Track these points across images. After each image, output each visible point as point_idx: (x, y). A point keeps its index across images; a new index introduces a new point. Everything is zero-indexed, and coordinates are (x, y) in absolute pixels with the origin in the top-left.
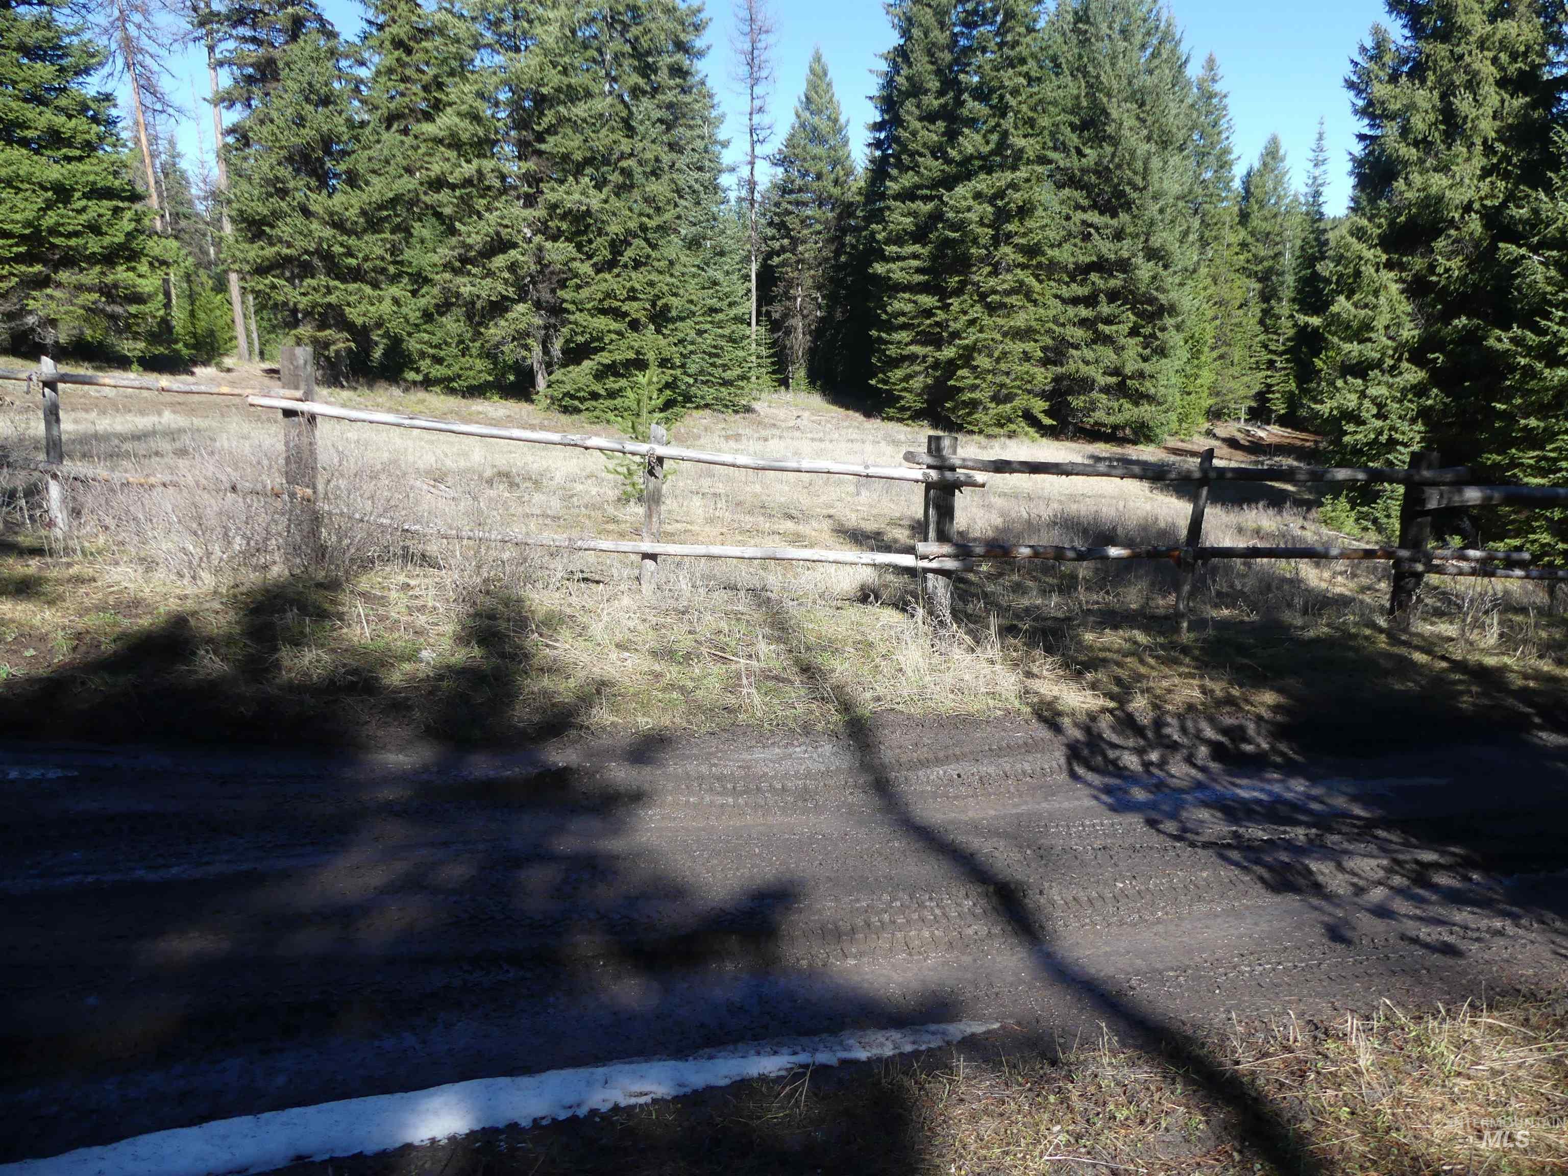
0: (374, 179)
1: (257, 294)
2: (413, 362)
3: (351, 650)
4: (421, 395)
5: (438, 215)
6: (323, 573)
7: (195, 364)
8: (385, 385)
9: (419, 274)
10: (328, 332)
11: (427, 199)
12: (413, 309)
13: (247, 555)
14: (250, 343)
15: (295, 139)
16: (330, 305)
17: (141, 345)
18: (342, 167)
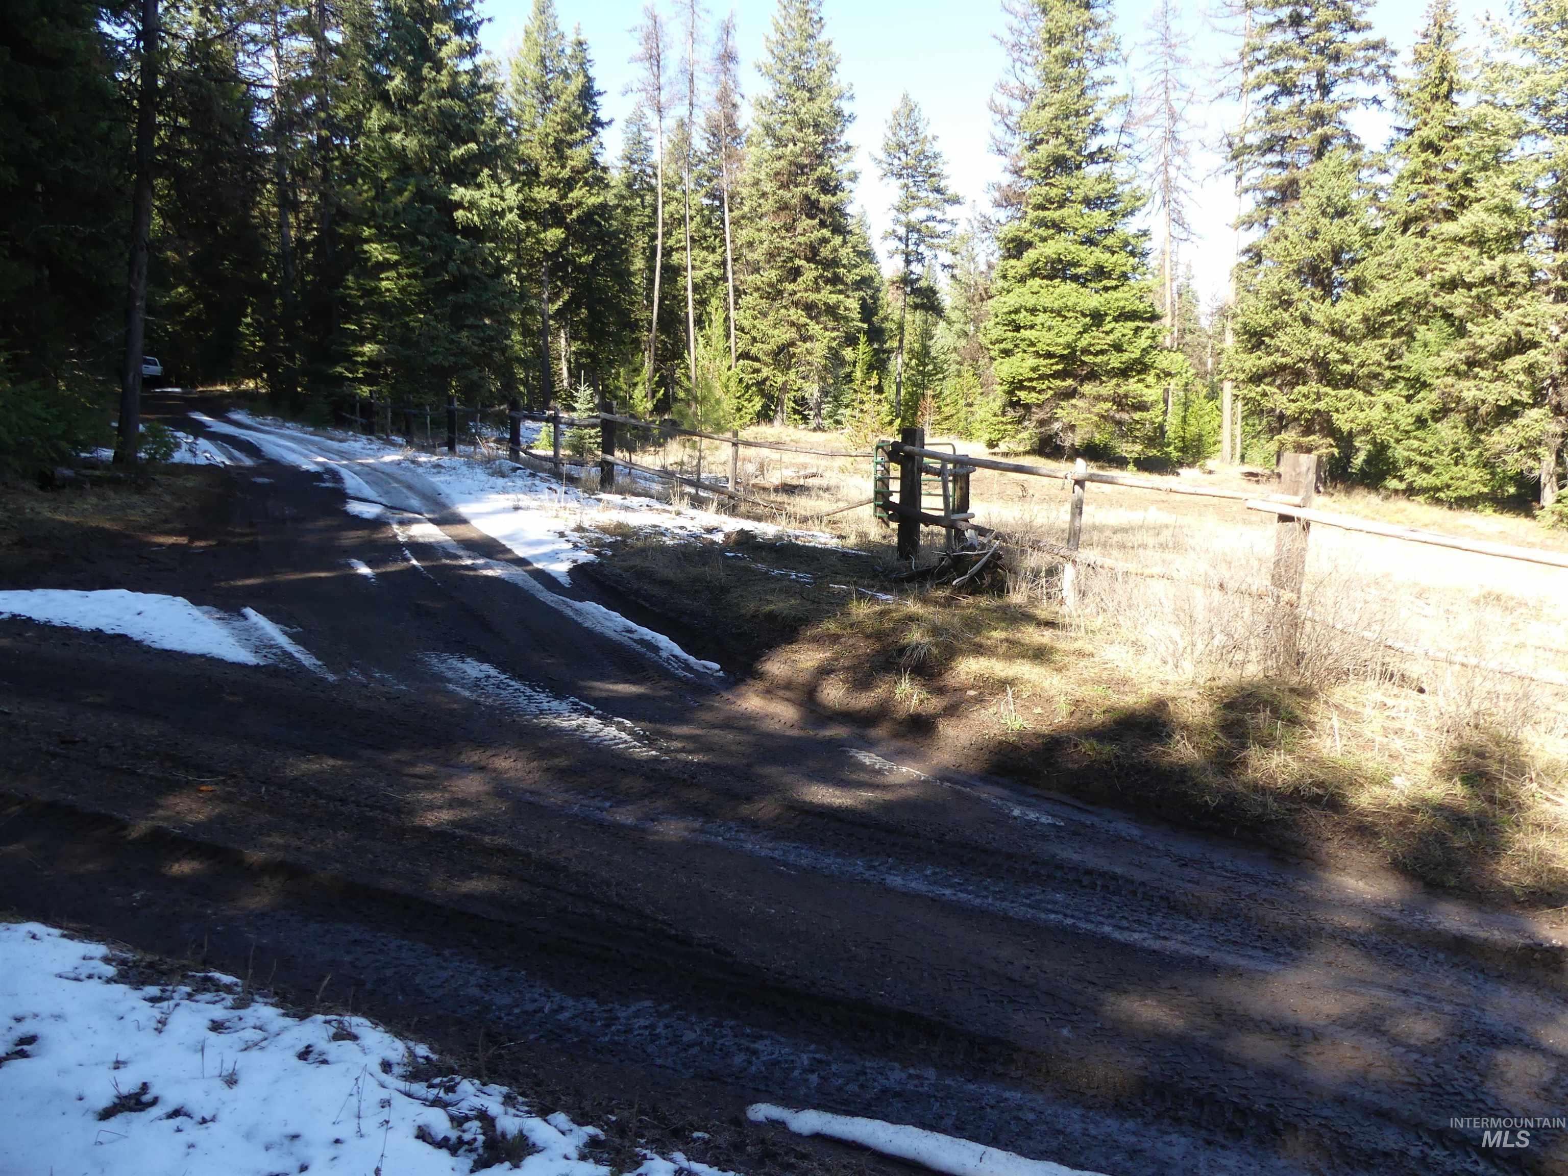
0: (1381, 284)
1: (1247, 400)
2: (1396, 469)
3: (1319, 762)
4: (1402, 503)
5: (1447, 317)
6: (1297, 679)
7: (1181, 465)
8: (1365, 492)
9: (1417, 379)
10: (1311, 438)
11: (1438, 302)
12: (1405, 416)
13: (1224, 652)
14: (1233, 448)
15: (1306, 254)
16: (1318, 411)
17: (1138, 448)
18: (1350, 275)
